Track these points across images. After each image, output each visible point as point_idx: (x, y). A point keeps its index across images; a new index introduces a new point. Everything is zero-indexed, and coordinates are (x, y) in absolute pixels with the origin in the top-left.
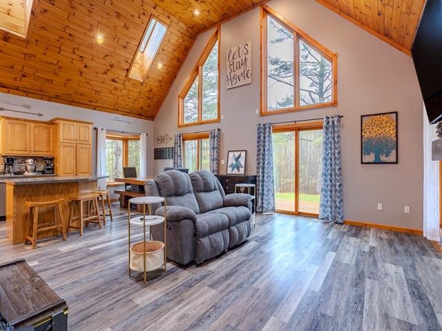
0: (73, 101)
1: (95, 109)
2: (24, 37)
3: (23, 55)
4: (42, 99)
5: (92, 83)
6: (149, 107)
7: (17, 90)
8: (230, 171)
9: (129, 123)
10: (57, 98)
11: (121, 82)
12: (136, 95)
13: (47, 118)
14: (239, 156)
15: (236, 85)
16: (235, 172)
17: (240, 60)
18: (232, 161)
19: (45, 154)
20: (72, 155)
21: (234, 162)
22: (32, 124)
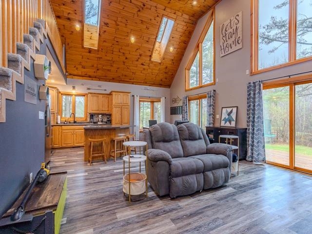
0: (121, 80)
1: (133, 84)
2: (96, 49)
3: (97, 59)
4: (106, 81)
5: (131, 68)
6: (166, 79)
7: (96, 78)
8: (223, 124)
9: (153, 90)
10: (113, 80)
11: (147, 64)
12: (157, 71)
13: (108, 92)
14: (231, 112)
15: (229, 52)
16: (228, 124)
17: (231, 30)
18: (225, 116)
19: (107, 112)
20: (119, 112)
21: (227, 117)
22: (101, 96)
